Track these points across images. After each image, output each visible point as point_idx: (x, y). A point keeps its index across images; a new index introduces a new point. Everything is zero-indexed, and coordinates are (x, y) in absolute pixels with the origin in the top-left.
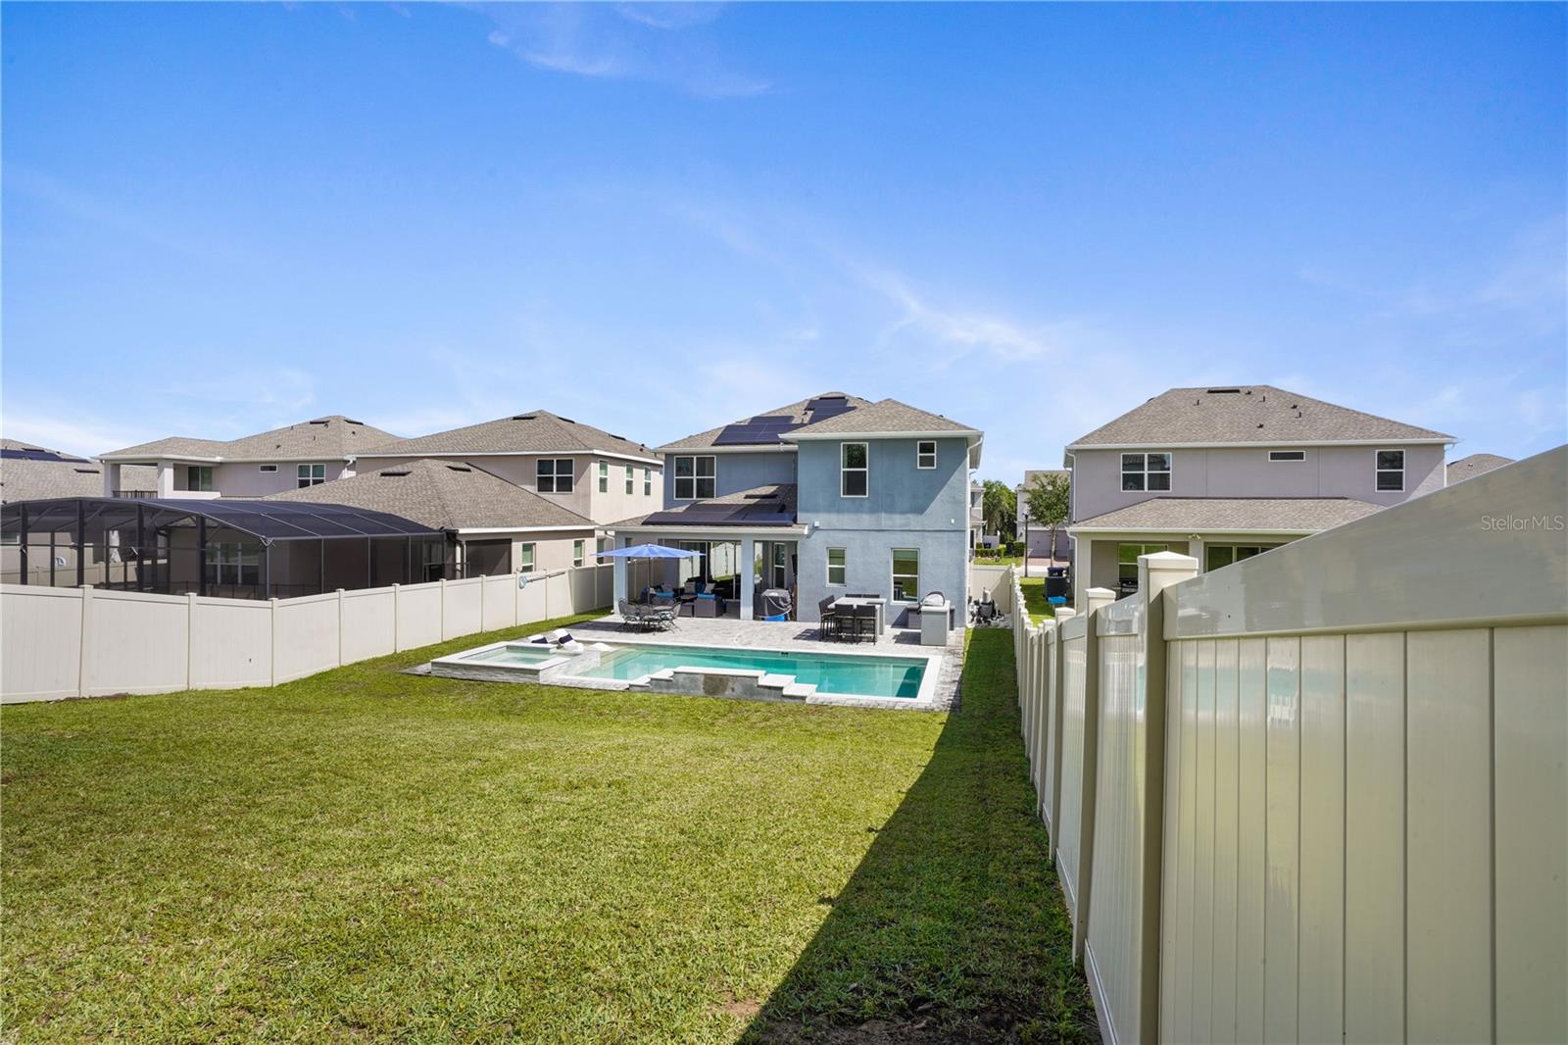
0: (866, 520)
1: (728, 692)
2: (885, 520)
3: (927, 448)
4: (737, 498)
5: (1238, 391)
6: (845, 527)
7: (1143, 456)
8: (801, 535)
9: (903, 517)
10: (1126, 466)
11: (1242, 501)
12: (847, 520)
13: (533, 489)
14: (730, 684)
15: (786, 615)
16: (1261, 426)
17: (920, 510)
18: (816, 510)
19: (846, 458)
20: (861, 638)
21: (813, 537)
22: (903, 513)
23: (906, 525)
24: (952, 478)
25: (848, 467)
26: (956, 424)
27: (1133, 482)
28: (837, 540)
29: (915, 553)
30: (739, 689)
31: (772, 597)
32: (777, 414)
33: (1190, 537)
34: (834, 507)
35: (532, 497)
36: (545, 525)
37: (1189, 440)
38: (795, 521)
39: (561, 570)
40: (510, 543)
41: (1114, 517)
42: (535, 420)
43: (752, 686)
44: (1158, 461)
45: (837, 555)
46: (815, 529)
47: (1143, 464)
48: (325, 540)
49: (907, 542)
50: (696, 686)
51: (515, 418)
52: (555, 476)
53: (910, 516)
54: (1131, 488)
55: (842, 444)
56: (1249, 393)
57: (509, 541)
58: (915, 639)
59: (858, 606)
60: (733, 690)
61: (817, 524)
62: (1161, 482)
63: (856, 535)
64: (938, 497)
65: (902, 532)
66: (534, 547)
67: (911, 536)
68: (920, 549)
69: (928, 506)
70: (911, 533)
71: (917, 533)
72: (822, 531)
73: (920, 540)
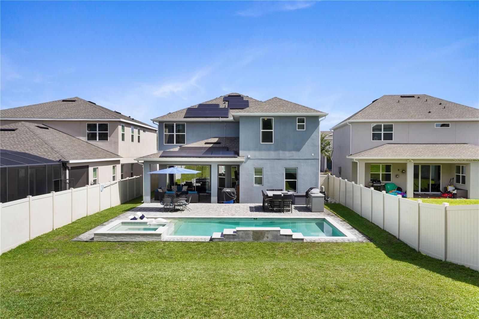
0: (273, 154)
1: (265, 239)
2: (281, 154)
3: (301, 120)
4: (201, 144)
5: (414, 97)
6: (263, 158)
7: (381, 125)
8: (241, 162)
9: (290, 153)
10: (374, 130)
11: (424, 145)
12: (264, 154)
13: (85, 139)
14: (266, 235)
15: (234, 201)
16: (430, 112)
17: (298, 150)
18: (249, 150)
19: (262, 124)
21: (247, 163)
22: (290, 151)
23: (291, 157)
24: (313, 135)
25: (263, 129)
26: (314, 110)
27: (376, 137)
28: (259, 164)
30: (270, 237)
31: (227, 192)
32: (210, 103)
33: (408, 161)
34: (258, 148)
35: (86, 144)
36: (102, 158)
37: (401, 118)
38: (238, 155)
39: (116, 182)
40: (89, 168)
41: (369, 152)
42: (76, 103)
43: (277, 235)
44: (389, 128)
45: (259, 171)
46: (249, 158)
47: (381, 129)
48: (8, 167)
49: (292, 165)
50: (249, 237)
51: (63, 101)
52: (97, 132)
53: (294, 152)
54: (376, 139)
55: (261, 118)
56: (419, 98)
60: (268, 237)
61: (249, 156)
62: (389, 137)
63: (268, 161)
64: (306, 143)
65: (290, 160)
66: (97, 169)
67: (294, 161)
68: (297, 168)
69: (302, 148)
70: (294, 160)
71: (297, 160)
72: (251, 160)
73: (298, 164)
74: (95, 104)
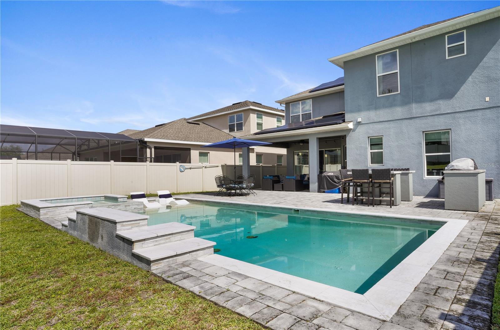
0: (399, 112)
2: (416, 109)
3: (455, 38)
6: (381, 120)
8: (349, 130)
9: (432, 104)
12: (383, 114)
17: (449, 95)
18: (359, 110)
19: (381, 65)
20: (381, 201)
21: (357, 131)
22: (432, 100)
23: (436, 110)
24: (485, 59)
25: (382, 73)
28: (375, 131)
29: (447, 132)
31: (328, 176)
34: (373, 105)
38: (344, 121)
39: (216, 165)
40: (190, 151)
45: (376, 143)
46: (359, 123)
49: (437, 125)
53: (441, 102)
55: (376, 56)
57: (189, 149)
58: (441, 206)
59: (373, 170)
61: (360, 120)
63: (392, 124)
64: (470, 79)
65: (433, 117)
66: (209, 154)
67: (442, 119)
68: (451, 129)
69: (458, 89)
70: (441, 116)
71: (449, 115)
72: (363, 125)
73: (452, 121)
74: (261, 104)
